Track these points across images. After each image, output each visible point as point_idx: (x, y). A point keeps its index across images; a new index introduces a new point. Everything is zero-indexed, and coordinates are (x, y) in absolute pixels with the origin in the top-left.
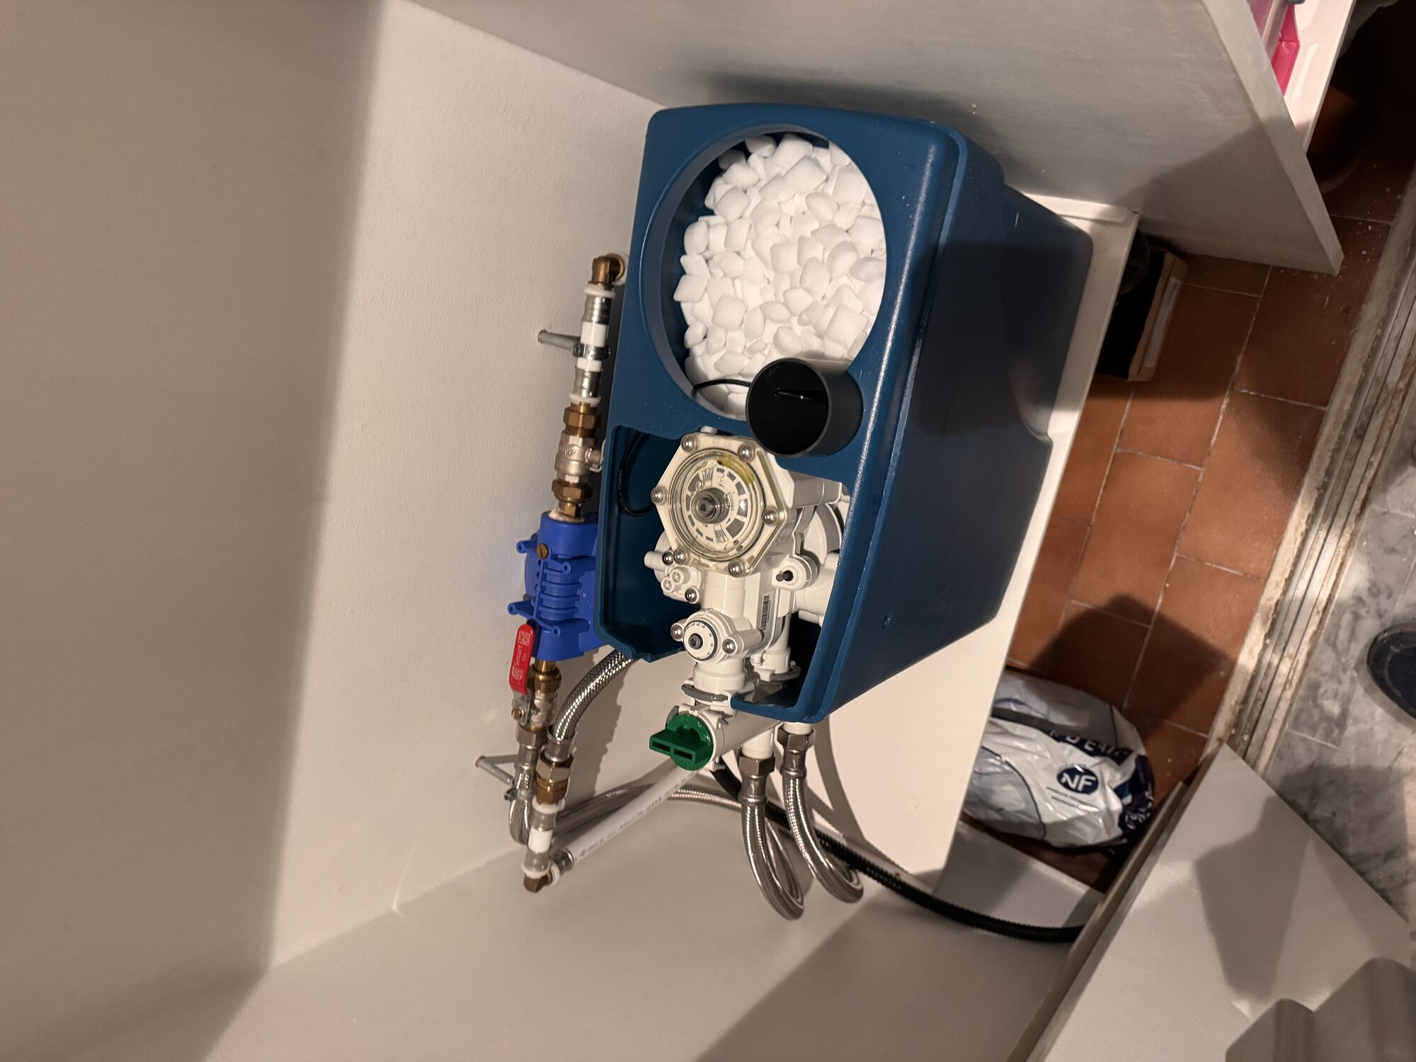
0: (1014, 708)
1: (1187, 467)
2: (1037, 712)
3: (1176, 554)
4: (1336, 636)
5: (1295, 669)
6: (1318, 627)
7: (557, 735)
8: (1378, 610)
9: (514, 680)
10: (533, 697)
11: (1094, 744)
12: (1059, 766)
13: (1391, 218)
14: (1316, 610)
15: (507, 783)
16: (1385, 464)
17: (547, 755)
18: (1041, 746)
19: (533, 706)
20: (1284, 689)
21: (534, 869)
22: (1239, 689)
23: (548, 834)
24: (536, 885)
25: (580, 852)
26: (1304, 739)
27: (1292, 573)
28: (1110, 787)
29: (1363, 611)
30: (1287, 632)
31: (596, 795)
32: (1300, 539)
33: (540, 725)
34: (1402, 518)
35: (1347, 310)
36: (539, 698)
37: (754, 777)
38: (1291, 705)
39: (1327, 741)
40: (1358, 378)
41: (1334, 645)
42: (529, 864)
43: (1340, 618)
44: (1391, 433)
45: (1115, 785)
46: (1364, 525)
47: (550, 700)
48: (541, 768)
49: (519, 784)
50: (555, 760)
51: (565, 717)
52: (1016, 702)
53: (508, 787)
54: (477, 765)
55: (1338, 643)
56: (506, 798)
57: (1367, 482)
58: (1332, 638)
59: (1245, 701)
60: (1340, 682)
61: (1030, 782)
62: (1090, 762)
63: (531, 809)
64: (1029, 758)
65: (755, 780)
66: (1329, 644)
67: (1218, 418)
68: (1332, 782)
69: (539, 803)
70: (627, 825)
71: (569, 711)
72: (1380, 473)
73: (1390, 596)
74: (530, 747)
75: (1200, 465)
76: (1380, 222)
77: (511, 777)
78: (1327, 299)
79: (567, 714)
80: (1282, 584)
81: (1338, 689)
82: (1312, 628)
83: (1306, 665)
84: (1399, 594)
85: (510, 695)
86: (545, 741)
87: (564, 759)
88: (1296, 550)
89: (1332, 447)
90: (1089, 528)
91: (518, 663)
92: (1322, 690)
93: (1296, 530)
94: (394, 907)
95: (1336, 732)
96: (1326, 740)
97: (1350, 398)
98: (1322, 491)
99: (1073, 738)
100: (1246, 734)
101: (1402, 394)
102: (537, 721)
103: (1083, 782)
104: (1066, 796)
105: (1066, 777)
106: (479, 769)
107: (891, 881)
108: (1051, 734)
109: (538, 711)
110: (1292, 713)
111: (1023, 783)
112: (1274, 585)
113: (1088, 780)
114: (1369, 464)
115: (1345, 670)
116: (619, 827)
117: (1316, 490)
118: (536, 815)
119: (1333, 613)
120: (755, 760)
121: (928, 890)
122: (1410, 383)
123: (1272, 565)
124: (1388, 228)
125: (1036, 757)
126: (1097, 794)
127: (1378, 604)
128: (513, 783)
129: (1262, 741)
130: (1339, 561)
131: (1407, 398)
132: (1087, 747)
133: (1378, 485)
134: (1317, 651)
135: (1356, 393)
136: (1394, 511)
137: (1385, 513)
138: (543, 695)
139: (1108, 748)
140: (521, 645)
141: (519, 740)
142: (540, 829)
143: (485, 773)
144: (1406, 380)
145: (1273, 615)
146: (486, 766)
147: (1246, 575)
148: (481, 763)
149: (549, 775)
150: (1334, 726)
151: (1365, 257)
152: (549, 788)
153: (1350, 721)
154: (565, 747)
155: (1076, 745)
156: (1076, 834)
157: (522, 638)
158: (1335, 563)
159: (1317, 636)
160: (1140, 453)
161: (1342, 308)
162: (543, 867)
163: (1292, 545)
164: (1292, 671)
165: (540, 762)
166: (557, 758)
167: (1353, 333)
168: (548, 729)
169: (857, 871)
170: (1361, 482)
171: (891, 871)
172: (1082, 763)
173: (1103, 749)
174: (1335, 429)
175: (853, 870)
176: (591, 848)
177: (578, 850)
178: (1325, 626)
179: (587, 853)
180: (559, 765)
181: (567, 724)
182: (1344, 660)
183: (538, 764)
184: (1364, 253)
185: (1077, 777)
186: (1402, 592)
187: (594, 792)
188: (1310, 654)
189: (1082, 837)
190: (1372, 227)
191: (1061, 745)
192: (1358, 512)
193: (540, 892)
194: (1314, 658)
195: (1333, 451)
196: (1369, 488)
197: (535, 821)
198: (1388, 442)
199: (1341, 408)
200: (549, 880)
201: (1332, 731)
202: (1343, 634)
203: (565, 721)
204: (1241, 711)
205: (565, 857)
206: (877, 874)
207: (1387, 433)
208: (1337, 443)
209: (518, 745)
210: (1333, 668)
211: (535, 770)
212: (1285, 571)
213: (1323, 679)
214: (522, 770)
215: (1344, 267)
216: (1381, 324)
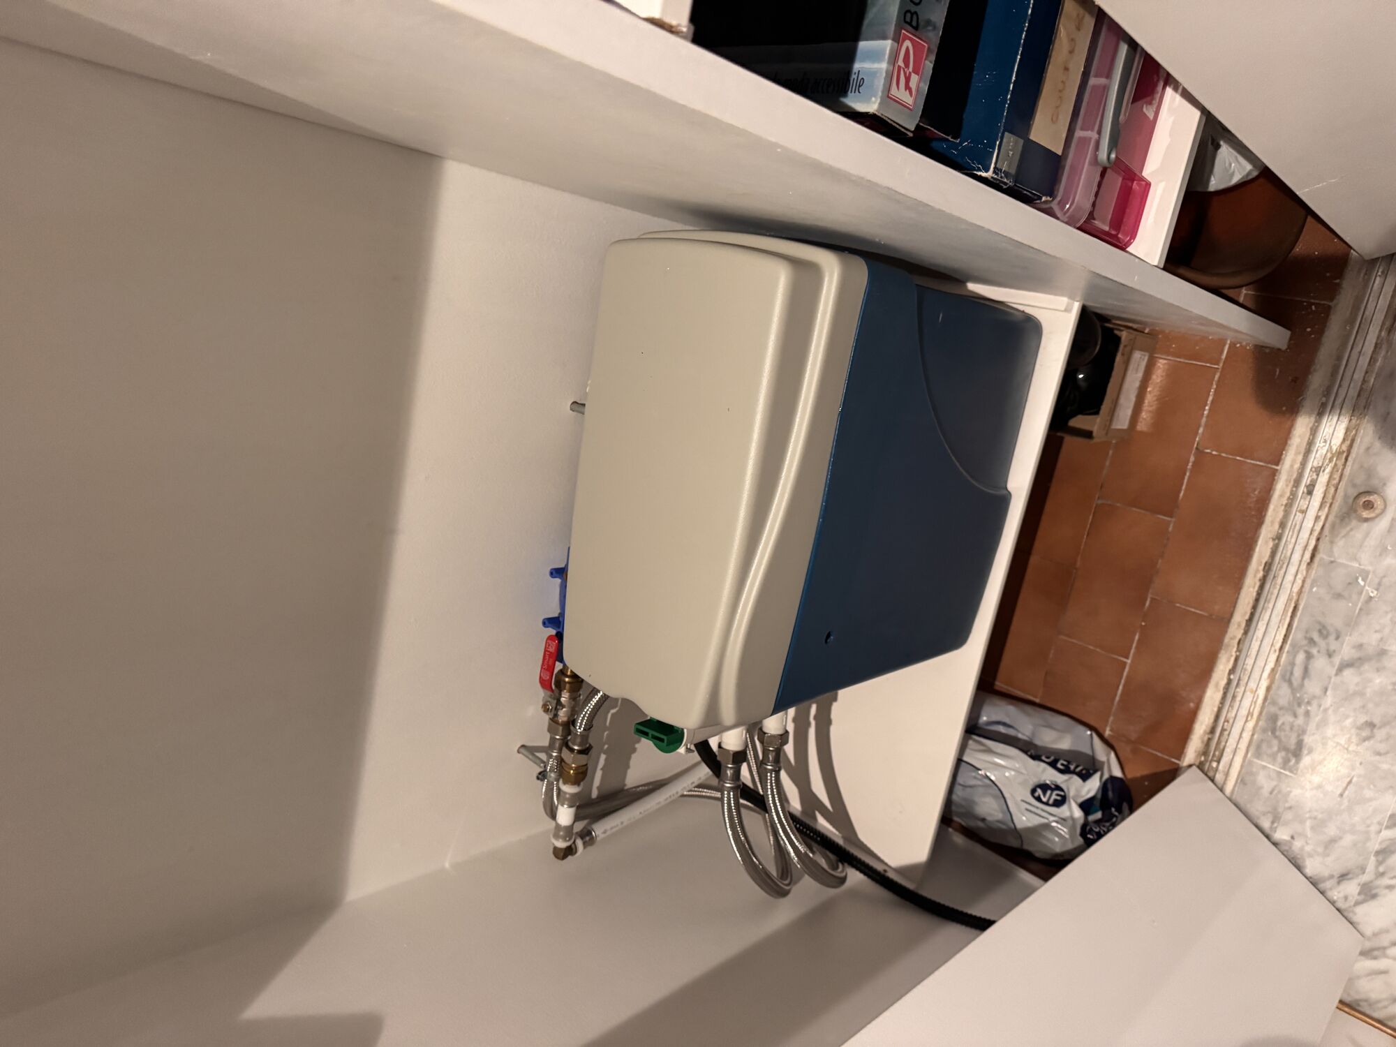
0: (1002, 729)
1: (1159, 518)
2: (1023, 734)
3: (1150, 596)
4: (1292, 673)
5: (1255, 703)
6: (1276, 665)
7: (578, 728)
8: (1328, 650)
9: (544, 680)
10: (560, 696)
11: (1065, 763)
12: (1033, 781)
13: (1332, 299)
14: (1273, 649)
15: (541, 767)
16: (1331, 518)
17: (570, 744)
18: (1018, 763)
19: (559, 702)
20: (1246, 721)
21: (560, 840)
22: (1207, 719)
23: (572, 810)
24: (562, 854)
25: (602, 830)
26: (1264, 767)
27: (1252, 615)
28: (1076, 802)
29: (1314, 651)
30: (1249, 668)
31: (626, 788)
32: (1258, 584)
33: (565, 719)
34: (1346, 566)
35: (1295, 380)
36: (565, 698)
37: (730, 766)
38: (1253, 735)
39: (1285, 770)
40: (1306, 439)
41: (1290, 682)
42: (556, 836)
43: (1295, 657)
44: (1336, 490)
45: (1080, 800)
46: (1314, 572)
47: (574, 698)
48: (566, 755)
49: (549, 768)
50: (576, 748)
51: (584, 713)
52: (1004, 724)
53: (542, 770)
54: (518, 752)
55: (1293, 680)
56: (538, 778)
57: (1316, 534)
58: (1288, 674)
59: (1212, 731)
60: (1295, 716)
61: (1006, 795)
62: (1060, 779)
63: (559, 790)
64: (1007, 774)
65: (731, 768)
66: (1285, 681)
67: (1185, 474)
68: (1290, 808)
69: (565, 783)
70: (646, 813)
71: (587, 708)
72: (1327, 525)
73: (1337, 638)
74: (558, 737)
75: (1171, 517)
76: (1323, 302)
77: (543, 762)
78: (1278, 370)
79: (585, 710)
80: (1243, 625)
81: (1294, 721)
82: (1271, 665)
83: (1265, 699)
84: (1346, 635)
85: (540, 694)
86: (569, 733)
87: (584, 748)
88: (1255, 594)
89: (1285, 502)
90: (1075, 571)
91: (546, 667)
92: (1279, 723)
93: (1255, 576)
94: (447, 865)
95: (1293, 761)
96: (1284, 768)
97: (1300, 458)
98: (1277, 541)
99: (1048, 758)
100: (1215, 761)
101: (1345, 454)
102: (563, 715)
103: (1054, 797)
104: (1037, 808)
105: (1039, 791)
106: (520, 755)
107: (879, 877)
108: (1029, 753)
109: (563, 706)
110: (1254, 741)
111: (1001, 795)
112: (1236, 626)
113: (1058, 795)
114: (1317, 518)
115: (1299, 705)
116: (638, 813)
117: (1271, 540)
118: (561, 793)
119: (1288, 652)
120: (728, 751)
121: (910, 886)
122: (1351, 446)
123: (1234, 607)
124: (1329, 307)
125: (1013, 773)
126: (1064, 808)
127: (1328, 644)
128: (545, 767)
129: (1227, 767)
130: (1293, 605)
131: (1350, 459)
132: (1059, 766)
133: (1326, 536)
134: (1274, 687)
135: (1305, 454)
136: (1340, 561)
137: (1332, 562)
138: (568, 694)
139: (1077, 767)
140: (549, 651)
141: (549, 730)
142: (566, 806)
143: (525, 758)
144: (1348, 443)
145: (1236, 652)
146: (525, 752)
147: (1211, 615)
148: (522, 750)
149: (571, 760)
150: (1290, 755)
151: (1310, 333)
152: (572, 772)
153: (1305, 751)
154: (585, 737)
155: (1050, 764)
156: (1045, 842)
157: (549, 645)
158: (1289, 606)
159: (1275, 672)
160: (1118, 505)
161: (1290, 378)
162: (568, 839)
163: (1251, 589)
164: (1253, 704)
165: (564, 749)
166: (578, 746)
167: (1301, 400)
168: (571, 722)
169: (846, 864)
170: (1311, 534)
171: (879, 867)
172: (1053, 779)
173: (1072, 767)
174: (1287, 486)
175: (843, 864)
176: (612, 828)
177: (601, 829)
178: (1282, 663)
179: (608, 833)
180: (580, 752)
181: (586, 718)
182: (1298, 695)
183: (563, 751)
184: (1309, 330)
185: (1049, 792)
186: (1349, 634)
187: (625, 785)
188: (1268, 689)
189: (1049, 845)
190: (1315, 307)
191: (1036, 763)
192: (1309, 561)
193: (565, 861)
194: (1272, 692)
195: (1286, 505)
196: (1318, 539)
197: (561, 798)
198: (1334, 497)
199: (1292, 466)
200: (574, 850)
201: (1289, 761)
202: (1298, 672)
203: (584, 716)
204: (1209, 740)
205: (589, 833)
206: (863, 868)
207: (1332, 490)
208: (1289, 498)
209: (548, 736)
210: (1289, 703)
211: (561, 756)
212: (1246, 613)
213: (1280, 713)
214: (551, 756)
215: (1292, 342)
216: (1326, 393)
